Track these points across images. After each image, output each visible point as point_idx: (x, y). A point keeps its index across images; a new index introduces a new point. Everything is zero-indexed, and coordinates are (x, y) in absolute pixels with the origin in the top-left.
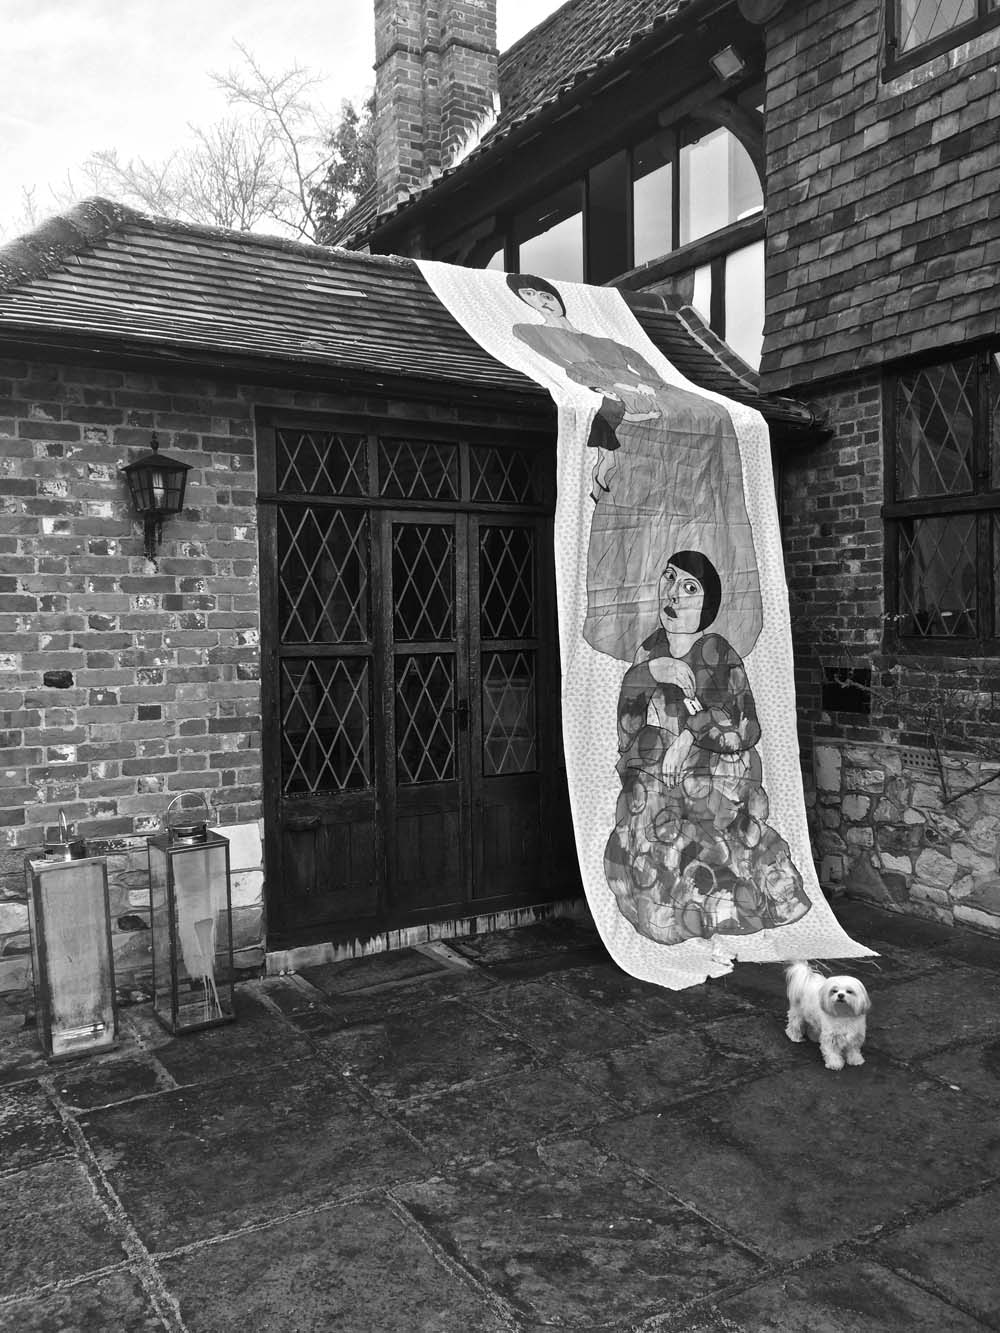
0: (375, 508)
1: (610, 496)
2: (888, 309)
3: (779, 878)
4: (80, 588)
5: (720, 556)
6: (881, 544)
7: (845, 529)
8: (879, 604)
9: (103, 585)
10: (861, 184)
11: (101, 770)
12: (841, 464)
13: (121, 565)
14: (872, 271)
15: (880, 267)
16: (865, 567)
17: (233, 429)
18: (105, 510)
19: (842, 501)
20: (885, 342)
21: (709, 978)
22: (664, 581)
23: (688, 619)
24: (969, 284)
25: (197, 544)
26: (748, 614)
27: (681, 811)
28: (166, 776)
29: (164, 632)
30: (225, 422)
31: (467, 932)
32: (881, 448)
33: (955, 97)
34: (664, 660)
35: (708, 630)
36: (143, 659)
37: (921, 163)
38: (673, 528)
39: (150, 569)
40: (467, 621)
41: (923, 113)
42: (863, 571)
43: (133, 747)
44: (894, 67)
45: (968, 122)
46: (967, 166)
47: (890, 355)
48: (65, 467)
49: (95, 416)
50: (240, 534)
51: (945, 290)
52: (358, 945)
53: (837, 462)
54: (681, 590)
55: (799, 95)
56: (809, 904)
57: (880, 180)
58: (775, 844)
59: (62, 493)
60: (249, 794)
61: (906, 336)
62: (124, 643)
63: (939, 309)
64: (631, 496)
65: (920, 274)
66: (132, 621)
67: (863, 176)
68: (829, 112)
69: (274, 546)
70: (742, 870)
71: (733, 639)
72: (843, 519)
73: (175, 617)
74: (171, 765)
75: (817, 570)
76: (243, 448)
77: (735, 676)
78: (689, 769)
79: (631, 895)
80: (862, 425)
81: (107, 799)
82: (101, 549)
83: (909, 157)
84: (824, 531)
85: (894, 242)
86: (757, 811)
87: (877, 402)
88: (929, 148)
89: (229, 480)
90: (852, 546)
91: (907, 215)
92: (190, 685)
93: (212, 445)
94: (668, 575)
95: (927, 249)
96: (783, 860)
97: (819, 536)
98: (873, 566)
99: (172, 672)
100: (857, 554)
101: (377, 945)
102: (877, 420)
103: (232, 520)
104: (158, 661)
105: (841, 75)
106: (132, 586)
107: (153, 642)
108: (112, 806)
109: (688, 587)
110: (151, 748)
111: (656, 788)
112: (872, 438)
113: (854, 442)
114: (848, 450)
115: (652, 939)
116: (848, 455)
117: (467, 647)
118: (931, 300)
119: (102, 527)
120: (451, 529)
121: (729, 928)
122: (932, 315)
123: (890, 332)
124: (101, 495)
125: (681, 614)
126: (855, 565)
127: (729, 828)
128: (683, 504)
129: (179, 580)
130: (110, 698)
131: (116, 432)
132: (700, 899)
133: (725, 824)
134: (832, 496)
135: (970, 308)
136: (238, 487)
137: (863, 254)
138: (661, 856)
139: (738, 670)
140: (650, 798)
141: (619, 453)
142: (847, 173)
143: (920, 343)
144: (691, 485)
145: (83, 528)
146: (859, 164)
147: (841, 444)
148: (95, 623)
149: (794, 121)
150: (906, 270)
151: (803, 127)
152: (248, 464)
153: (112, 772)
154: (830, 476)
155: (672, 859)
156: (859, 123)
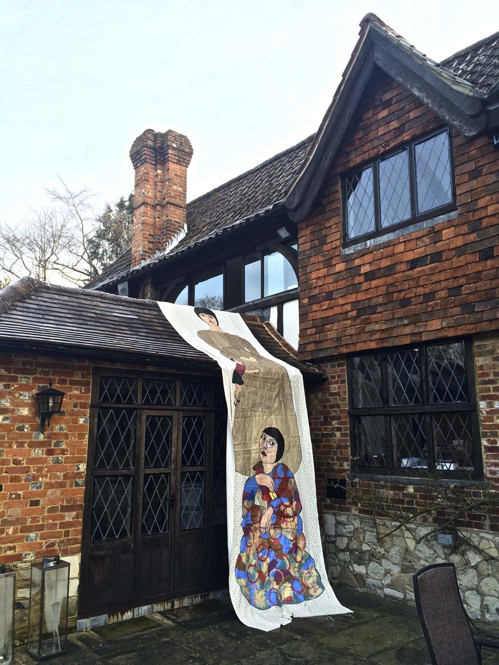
0: (139, 409)
1: (240, 403)
2: (347, 333)
3: (310, 576)
4: (10, 446)
5: (284, 429)
6: (348, 426)
7: (334, 418)
8: (348, 452)
9: (20, 445)
10: (335, 284)
11: (10, 531)
12: (331, 391)
13: (29, 436)
14: (340, 317)
15: (344, 316)
16: (342, 435)
17: (83, 376)
18: (25, 412)
19: (332, 406)
20: (347, 345)
21: (281, 625)
22: (261, 440)
23: (271, 457)
24: (377, 327)
25: (63, 426)
26: (295, 455)
27: (269, 545)
28: (39, 533)
29: (45, 465)
30: (80, 373)
31: (170, 608)
32: (347, 386)
33: (368, 258)
34: (261, 475)
35: (280, 462)
36: (35, 478)
37: (358, 280)
38: (265, 417)
39: (41, 437)
40: (176, 458)
41: (357, 262)
42: (341, 437)
43: (26, 520)
44: (347, 243)
45: (373, 268)
46: (374, 283)
47: (348, 350)
48: (10, 393)
49: (24, 372)
50: (81, 421)
51: (369, 328)
52: (120, 615)
53: (330, 390)
54: (268, 444)
55: (311, 248)
56: (323, 588)
57: (342, 284)
58: (309, 559)
59: (8, 405)
60: (75, 541)
61: (355, 344)
62: (27, 470)
63: (366, 335)
64: (248, 404)
65: (358, 321)
66: (31, 461)
67: (336, 281)
68: (323, 256)
69: (96, 426)
70: (295, 572)
71: (289, 466)
72: (333, 414)
73: (50, 458)
74: (41, 528)
75: (323, 435)
76: (86, 384)
77: (291, 482)
78: (272, 525)
79: (247, 586)
80: (339, 376)
81: (11, 545)
82: (21, 429)
83: (353, 277)
84: (326, 419)
85: (349, 307)
86: (301, 545)
87: (344, 367)
88: (360, 275)
89: (79, 398)
90: (337, 426)
91: (353, 298)
92: (53, 490)
93: (73, 383)
94: (263, 438)
95: (361, 311)
96: (312, 567)
97: (323, 421)
98: (346, 435)
99: (47, 484)
100: (339, 429)
101: (128, 615)
102: (345, 374)
103: (78, 415)
104: (41, 479)
105: (327, 244)
106: (32, 445)
107: (40, 470)
108: (14, 548)
109: (271, 443)
110: (34, 520)
111: (258, 534)
112: (343, 382)
113: (336, 383)
114: (334, 386)
115: (256, 607)
116: (334, 388)
117: (176, 470)
118: (363, 331)
119: (23, 419)
120: (171, 417)
121: (289, 601)
122: (364, 337)
123: (348, 342)
124: (24, 405)
125: (268, 454)
126: (338, 434)
127: (289, 552)
128: (269, 407)
129: (53, 442)
130: (18, 496)
131: (34, 378)
132: (277, 587)
133: (288, 550)
134: (328, 404)
135: (377, 336)
136: (82, 401)
137: (337, 310)
138: (260, 566)
139: (292, 479)
140: (256, 539)
141: (243, 386)
142: (330, 280)
143: (360, 347)
144: (272, 400)
145: (14, 420)
146: (335, 277)
147: (331, 383)
148: (16, 462)
149: (310, 257)
150: (354, 319)
151: (313, 260)
152: (87, 391)
153: (15, 532)
154: (327, 395)
155: (265, 568)
156: (334, 262)
